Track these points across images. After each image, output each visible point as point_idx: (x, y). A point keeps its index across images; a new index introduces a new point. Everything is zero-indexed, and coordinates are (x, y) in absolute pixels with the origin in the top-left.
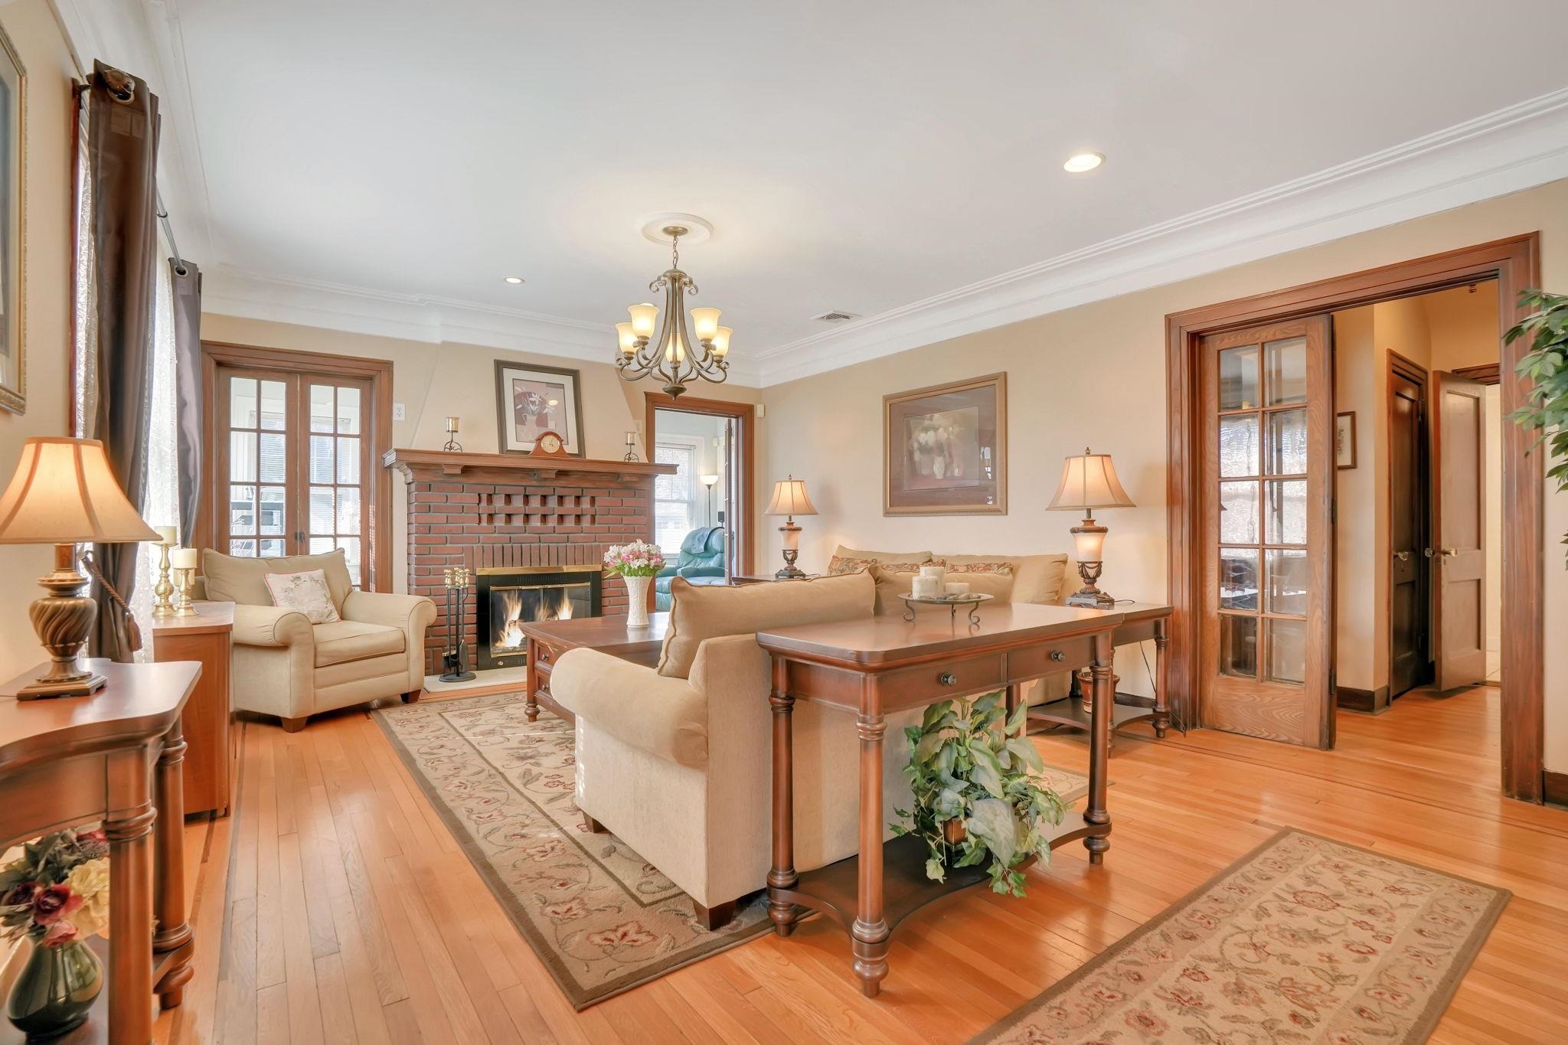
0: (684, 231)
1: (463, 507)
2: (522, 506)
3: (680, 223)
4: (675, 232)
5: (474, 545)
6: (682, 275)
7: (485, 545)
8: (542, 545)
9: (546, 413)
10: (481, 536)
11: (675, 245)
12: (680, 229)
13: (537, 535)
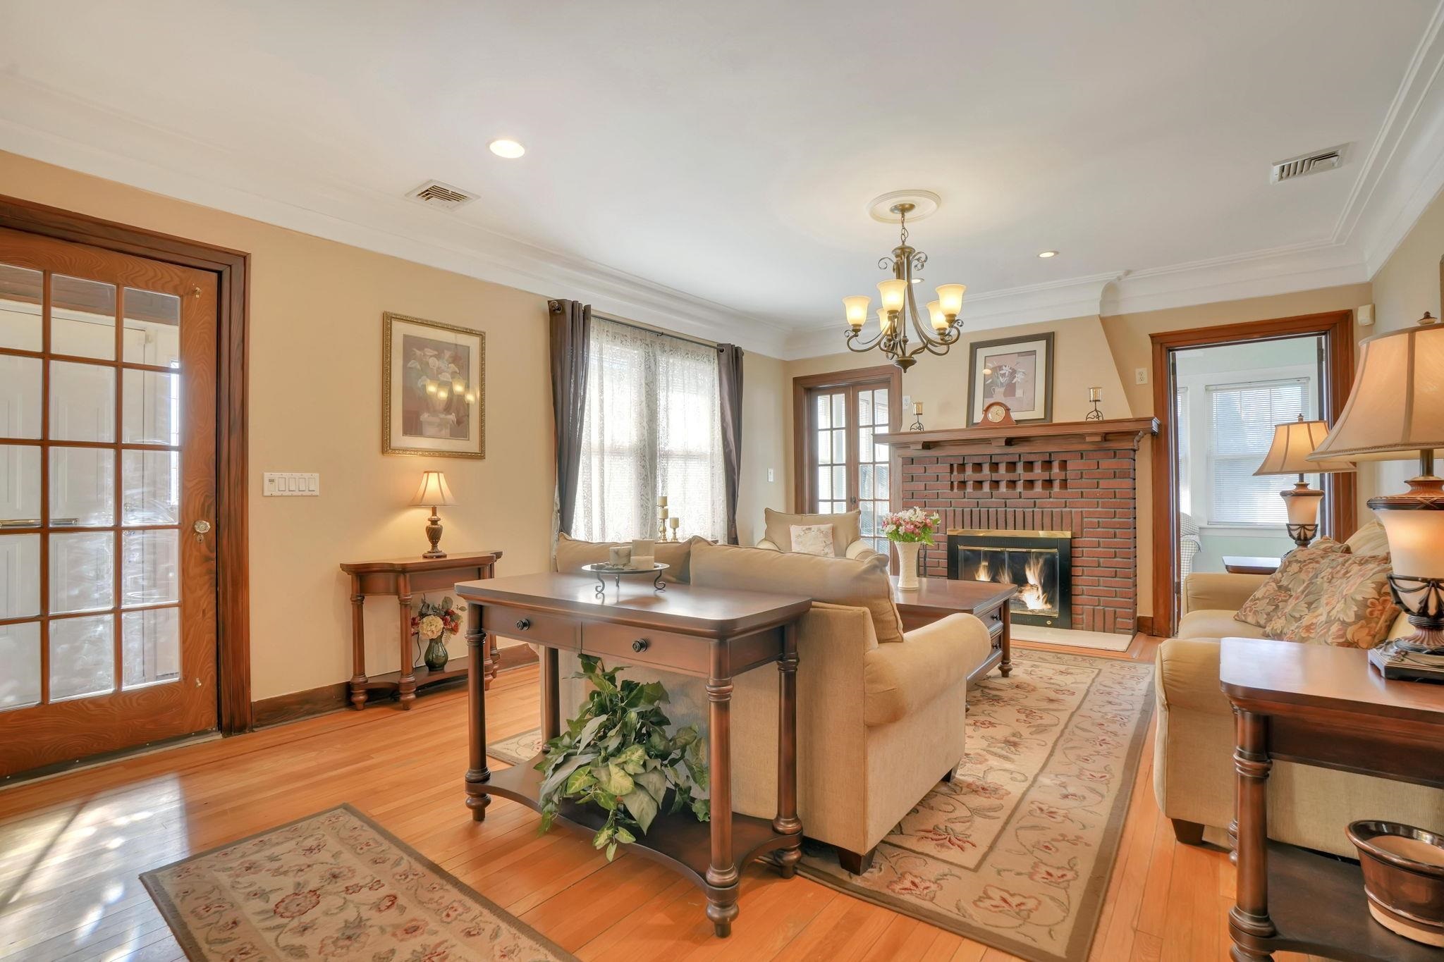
0: (912, 207)
1: (938, 476)
2: (989, 473)
3: (906, 200)
4: (904, 209)
5: (948, 509)
6: (911, 251)
7: (956, 509)
8: (1008, 510)
9: (1015, 383)
10: (953, 501)
11: (903, 223)
12: (907, 206)
13: (1004, 500)
